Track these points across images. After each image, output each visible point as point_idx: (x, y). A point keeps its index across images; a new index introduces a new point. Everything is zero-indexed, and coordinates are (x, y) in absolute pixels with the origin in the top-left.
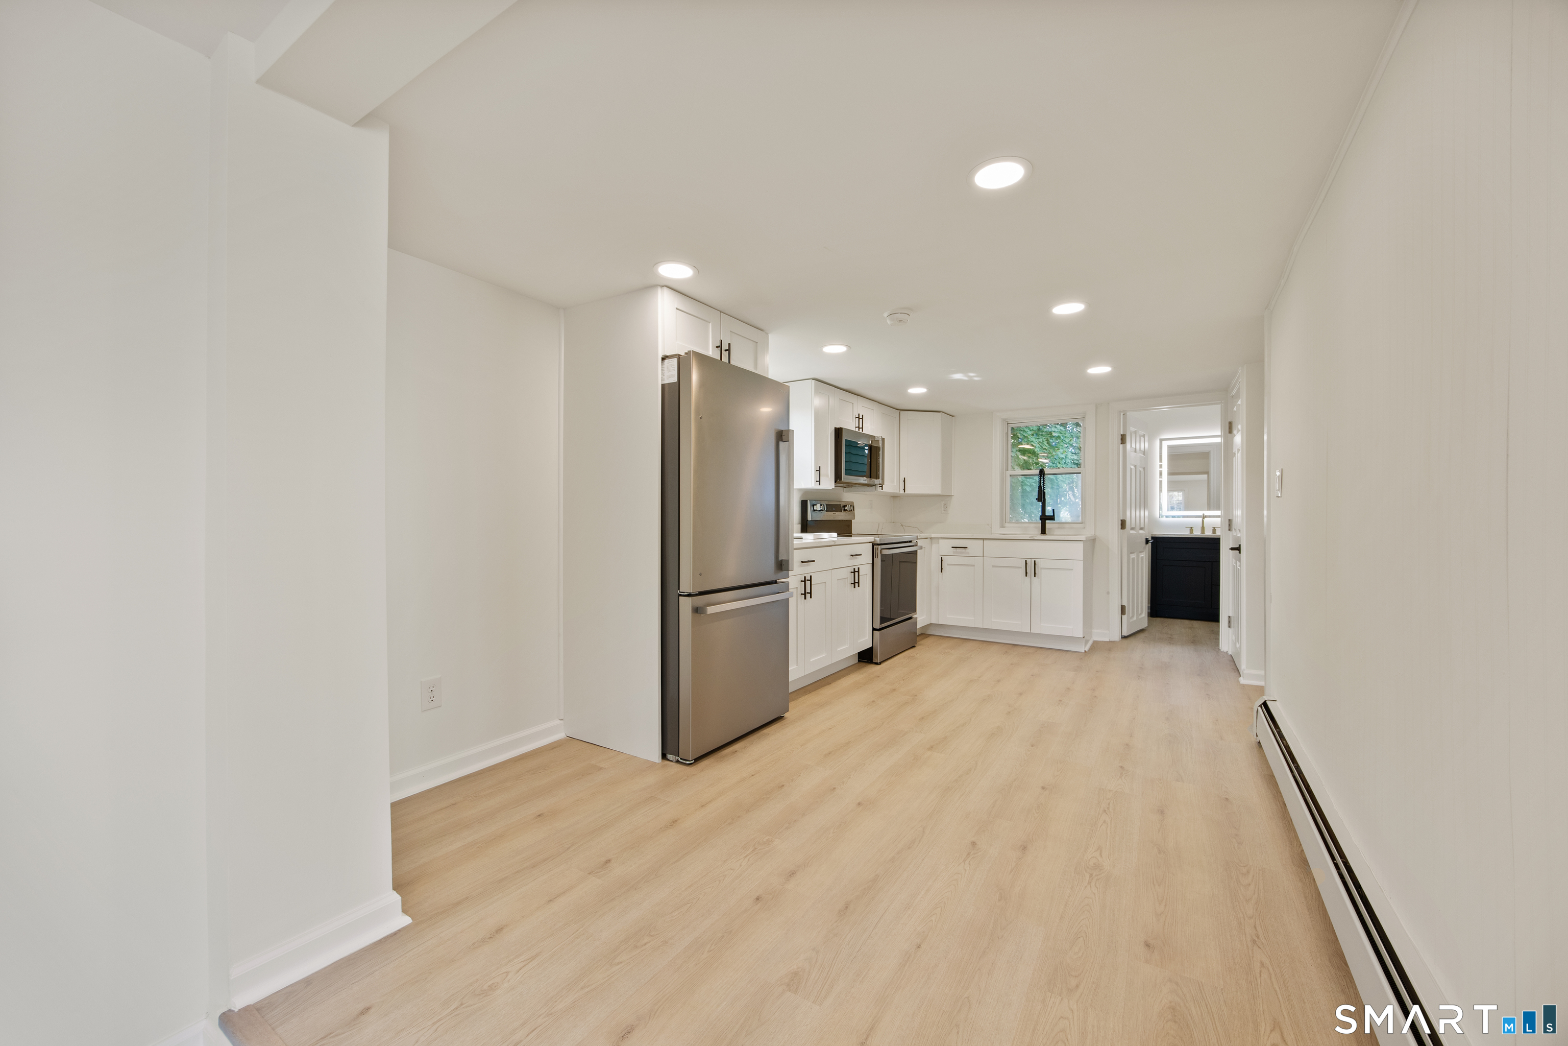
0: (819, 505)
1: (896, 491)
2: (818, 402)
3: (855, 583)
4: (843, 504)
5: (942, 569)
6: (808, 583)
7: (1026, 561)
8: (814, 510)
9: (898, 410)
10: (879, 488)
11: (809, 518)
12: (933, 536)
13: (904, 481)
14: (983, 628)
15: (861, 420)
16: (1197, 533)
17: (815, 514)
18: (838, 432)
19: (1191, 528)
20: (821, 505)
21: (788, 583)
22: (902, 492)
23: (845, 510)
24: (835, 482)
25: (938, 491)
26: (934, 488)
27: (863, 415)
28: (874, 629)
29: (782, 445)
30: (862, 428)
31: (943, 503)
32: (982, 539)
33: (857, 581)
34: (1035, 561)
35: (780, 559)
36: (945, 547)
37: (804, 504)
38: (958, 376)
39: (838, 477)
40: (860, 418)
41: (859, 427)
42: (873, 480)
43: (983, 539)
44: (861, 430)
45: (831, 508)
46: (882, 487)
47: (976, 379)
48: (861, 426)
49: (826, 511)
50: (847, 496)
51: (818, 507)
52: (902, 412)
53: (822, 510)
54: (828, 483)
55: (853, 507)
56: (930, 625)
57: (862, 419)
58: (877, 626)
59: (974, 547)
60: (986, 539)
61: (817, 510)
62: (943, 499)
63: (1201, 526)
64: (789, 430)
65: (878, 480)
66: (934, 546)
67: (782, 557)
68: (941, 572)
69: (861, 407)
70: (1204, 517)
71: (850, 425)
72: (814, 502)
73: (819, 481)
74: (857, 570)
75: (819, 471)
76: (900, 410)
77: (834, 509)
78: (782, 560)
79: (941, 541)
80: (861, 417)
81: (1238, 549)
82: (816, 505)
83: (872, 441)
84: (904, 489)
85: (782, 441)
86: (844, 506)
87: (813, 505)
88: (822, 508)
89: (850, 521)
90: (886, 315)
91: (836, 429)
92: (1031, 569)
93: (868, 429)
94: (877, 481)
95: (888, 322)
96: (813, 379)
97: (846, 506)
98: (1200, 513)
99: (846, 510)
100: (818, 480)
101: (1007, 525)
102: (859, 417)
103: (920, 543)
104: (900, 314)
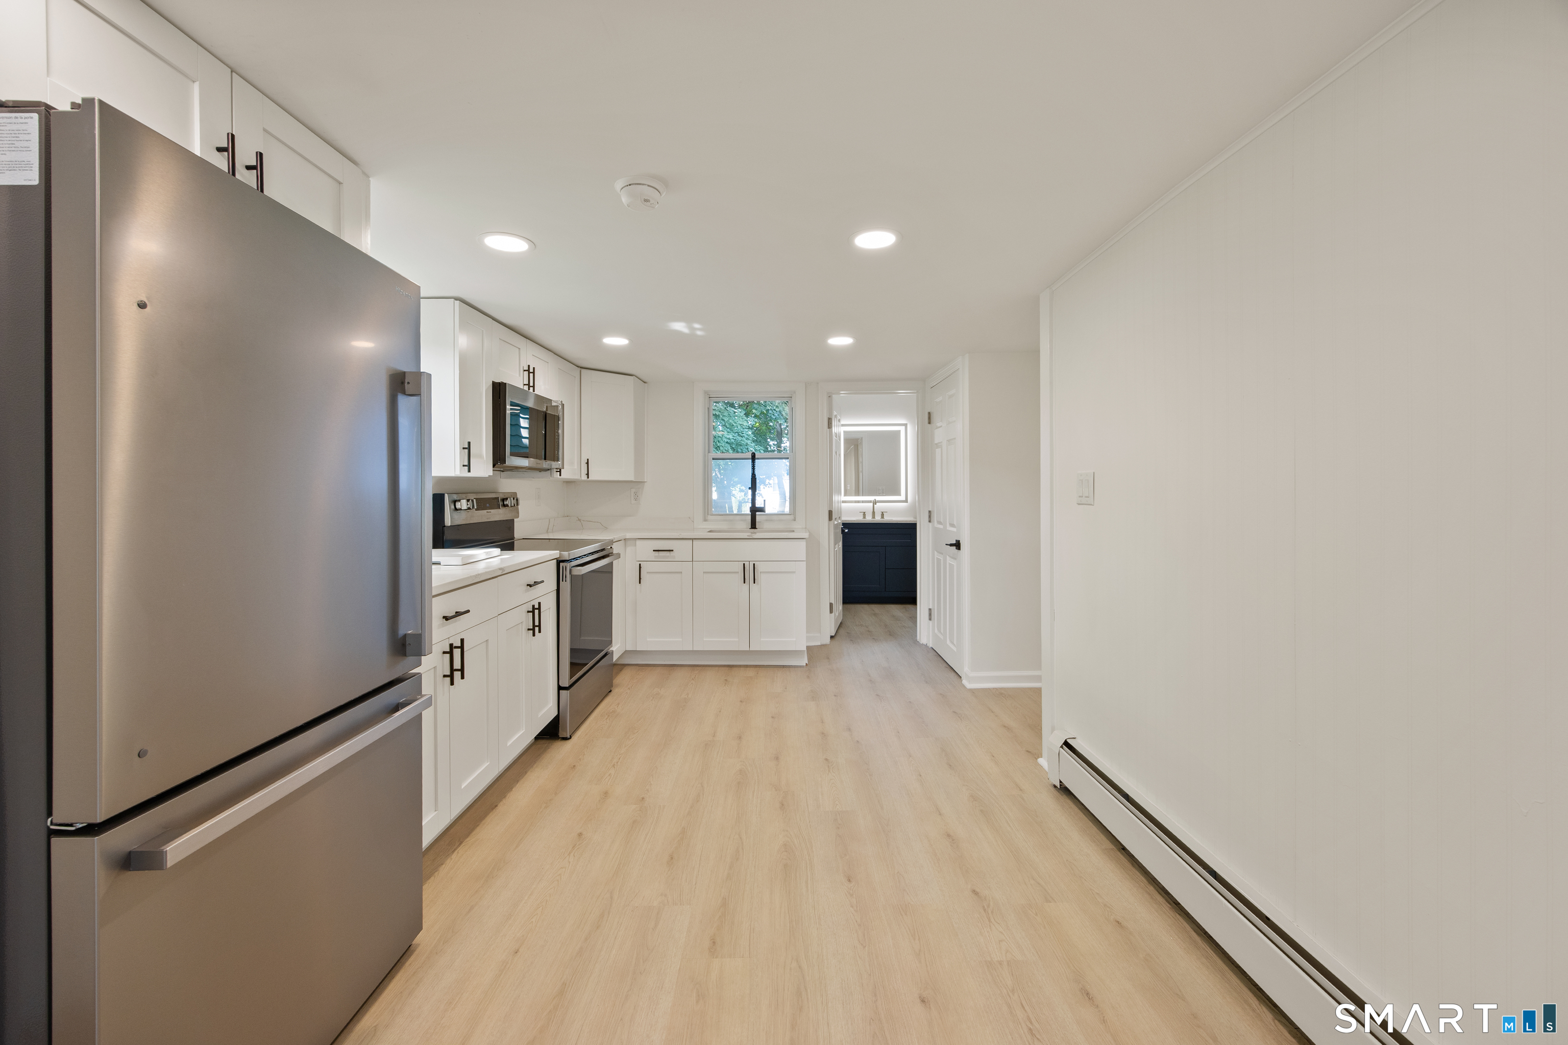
0: (464, 502)
1: (576, 477)
2: (463, 341)
3: (536, 628)
4: (501, 496)
5: (640, 579)
6: (457, 653)
7: (744, 564)
8: (456, 509)
9: (578, 367)
10: (555, 473)
11: (448, 522)
12: (628, 536)
13: (588, 463)
14: (693, 651)
15: (531, 375)
16: (869, 519)
17: (457, 515)
18: (499, 390)
19: (864, 513)
20: (468, 501)
21: (419, 675)
22: (584, 477)
23: (504, 506)
24: (494, 466)
25: (631, 478)
26: (626, 473)
27: (534, 368)
28: (560, 688)
29: (403, 402)
30: (534, 387)
31: (633, 490)
32: (690, 539)
33: (537, 623)
34: (754, 564)
35: (401, 632)
36: (644, 550)
37: (438, 500)
38: (679, 326)
39: (498, 459)
40: (530, 372)
41: (529, 385)
42: (548, 462)
43: (693, 539)
44: (531, 388)
45: (484, 504)
46: (560, 472)
47: (699, 333)
48: (531, 384)
49: (476, 510)
50: (507, 485)
51: (463, 504)
52: (583, 371)
53: (469, 508)
54: (483, 468)
55: (517, 500)
56: (626, 652)
57: (534, 373)
58: (565, 683)
59: (682, 549)
60: (695, 539)
61: (461, 509)
62: (633, 486)
63: (872, 511)
64: (419, 375)
65: (556, 463)
66: (629, 549)
67: (406, 628)
68: (640, 583)
69: (531, 356)
70: (875, 502)
71: (516, 379)
72: (455, 497)
73: (469, 466)
74: (537, 606)
75: (469, 448)
76: (581, 368)
77: (488, 505)
78: (405, 636)
79: (638, 542)
80: (531, 370)
81: (957, 545)
82: (459, 501)
83: (547, 407)
84: (588, 474)
85: (404, 392)
86: (503, 500)
87: (455, 502)
88: (470, 505)
89: (512, 521)
90: (619, 185)
91: (494, 384)
92: (749, 574)
93: (542, 389)
94: (555, 465)
95: (625, 199)
96: (456, 299)
97: (507, 499)
98: (872, 498)
99: (507, 506)
100: (467, 464)
101: (710, 517)
102: (528, 370)
103: (616, 549)
104: (646, 187)
